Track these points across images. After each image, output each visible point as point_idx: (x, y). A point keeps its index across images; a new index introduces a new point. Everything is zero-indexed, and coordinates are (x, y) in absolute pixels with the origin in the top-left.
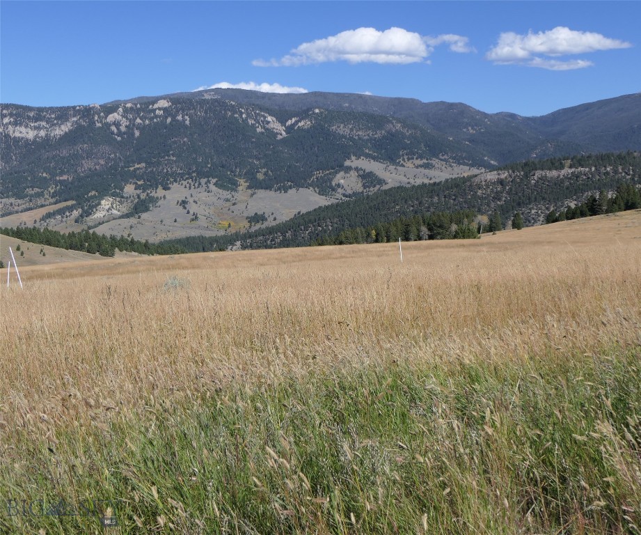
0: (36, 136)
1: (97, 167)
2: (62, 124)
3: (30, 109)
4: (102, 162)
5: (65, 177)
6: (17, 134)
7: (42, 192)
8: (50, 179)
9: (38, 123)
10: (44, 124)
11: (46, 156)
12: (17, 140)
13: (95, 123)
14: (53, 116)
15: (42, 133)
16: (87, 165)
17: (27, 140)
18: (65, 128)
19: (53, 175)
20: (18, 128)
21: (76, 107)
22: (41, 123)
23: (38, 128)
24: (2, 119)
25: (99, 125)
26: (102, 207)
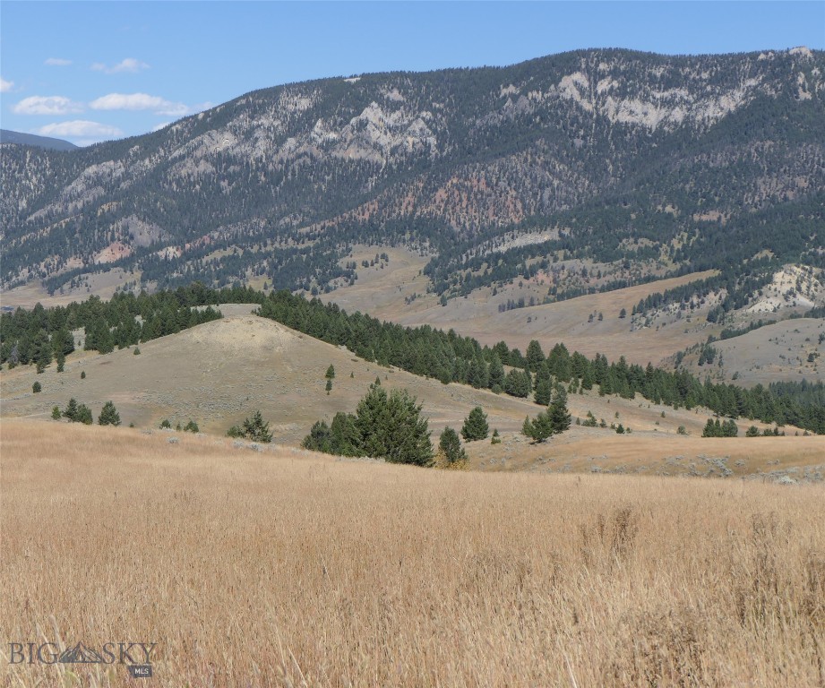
0: (664, 122)
1: (790, 194)
2: (724, 93)
3: (655, 59)
4: (802, 182)
5: (713, 216)
6: (624, 117)
7: (656, 248)
8: (681, 219)
9: (671, 91)
10: (682, 93)
11: (678, 168)
12: (621, 129)
13: (796, 91)
14: (705, 76)
15: (678, 115)
16: (768, 187)
17: (644, 129)
18: (730, 102)
19: (688, 210)
20: (626, 102)
21: (757, 54)
22: (677, 91)
23: (669, 103)
24: (596, 83)
25: (805, 96)
26: (773, 287)
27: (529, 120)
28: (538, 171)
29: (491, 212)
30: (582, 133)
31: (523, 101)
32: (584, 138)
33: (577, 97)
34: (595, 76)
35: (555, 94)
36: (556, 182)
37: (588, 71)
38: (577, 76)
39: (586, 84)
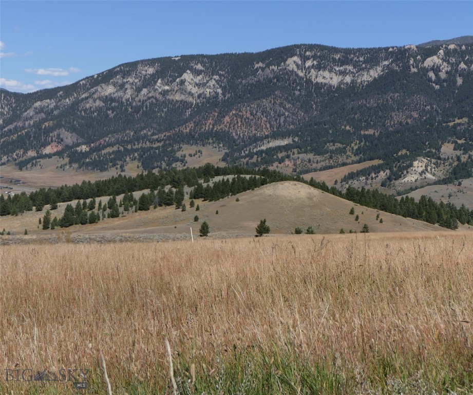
0: (341, 83)
1: (409, 121)
2: (371, 68)
3: (336, 50)
4: (415, 115)
5: (370, 132)
6: (320, 80)
7: (345, 148)
8: (354, 133)
9: (344, 67)
10: (350, 68)
11: (351, 106)
12: (319, 86)
13: (409, 68)
15: (348, 79)
16: (398, 117)
17: (330, 86)
18: (375, 73)
19: (358, 128)
20: (321, 72)
21: (389, 48)
22: (347, 67)
23: (343, 73)
24: (305, 62)
25: (414, 70)
26: (414, 169)
27: (270, 81)
28: (277, 107)
29: (253, 129)
30: (298, 88)
31: (268, 71)
32: (299, 90)
33: (296, 69)
34: (305, 59)
35: (284, 67)
36: (287, 114)
37: (300, 56)
38: (295, 58)
39: (300, 62)
